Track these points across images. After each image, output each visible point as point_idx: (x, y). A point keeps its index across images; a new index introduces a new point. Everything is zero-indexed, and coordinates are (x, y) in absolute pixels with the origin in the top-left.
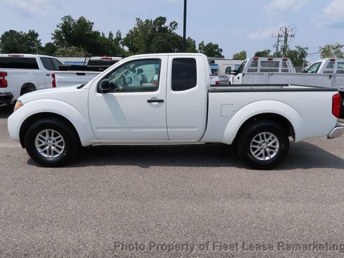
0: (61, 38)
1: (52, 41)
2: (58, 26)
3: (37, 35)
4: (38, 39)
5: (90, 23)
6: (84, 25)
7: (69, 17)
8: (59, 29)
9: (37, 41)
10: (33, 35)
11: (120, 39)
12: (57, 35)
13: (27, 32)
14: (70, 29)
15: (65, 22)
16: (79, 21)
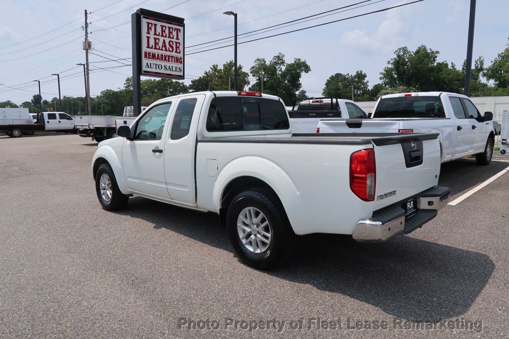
0: (392, 77)
1: (380, 82)
2: (389, 62)
3: (365, 76)
4: (365, 81)
5: (433, 53)
6: (424, 56)
7: (405, 50)
8: (390, 66)
9: (364, 84)
10: (361, 76)
11: (481, 69)
12: (388, 74)
13: (354, 74)
14: (404, 64)
15: (399, 56)
16: (417, 52)
